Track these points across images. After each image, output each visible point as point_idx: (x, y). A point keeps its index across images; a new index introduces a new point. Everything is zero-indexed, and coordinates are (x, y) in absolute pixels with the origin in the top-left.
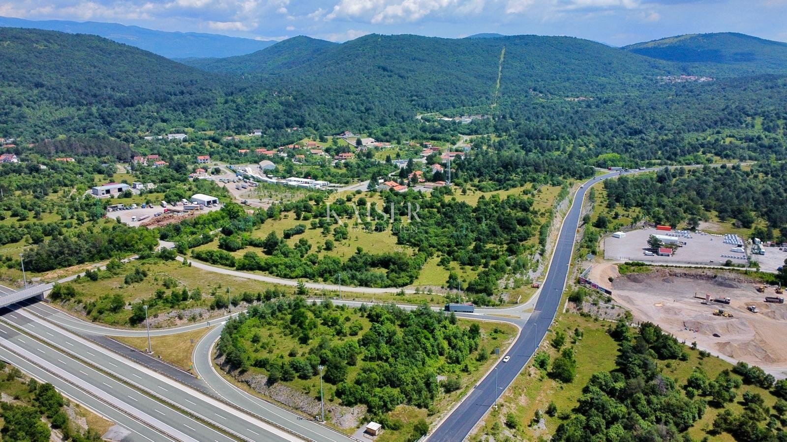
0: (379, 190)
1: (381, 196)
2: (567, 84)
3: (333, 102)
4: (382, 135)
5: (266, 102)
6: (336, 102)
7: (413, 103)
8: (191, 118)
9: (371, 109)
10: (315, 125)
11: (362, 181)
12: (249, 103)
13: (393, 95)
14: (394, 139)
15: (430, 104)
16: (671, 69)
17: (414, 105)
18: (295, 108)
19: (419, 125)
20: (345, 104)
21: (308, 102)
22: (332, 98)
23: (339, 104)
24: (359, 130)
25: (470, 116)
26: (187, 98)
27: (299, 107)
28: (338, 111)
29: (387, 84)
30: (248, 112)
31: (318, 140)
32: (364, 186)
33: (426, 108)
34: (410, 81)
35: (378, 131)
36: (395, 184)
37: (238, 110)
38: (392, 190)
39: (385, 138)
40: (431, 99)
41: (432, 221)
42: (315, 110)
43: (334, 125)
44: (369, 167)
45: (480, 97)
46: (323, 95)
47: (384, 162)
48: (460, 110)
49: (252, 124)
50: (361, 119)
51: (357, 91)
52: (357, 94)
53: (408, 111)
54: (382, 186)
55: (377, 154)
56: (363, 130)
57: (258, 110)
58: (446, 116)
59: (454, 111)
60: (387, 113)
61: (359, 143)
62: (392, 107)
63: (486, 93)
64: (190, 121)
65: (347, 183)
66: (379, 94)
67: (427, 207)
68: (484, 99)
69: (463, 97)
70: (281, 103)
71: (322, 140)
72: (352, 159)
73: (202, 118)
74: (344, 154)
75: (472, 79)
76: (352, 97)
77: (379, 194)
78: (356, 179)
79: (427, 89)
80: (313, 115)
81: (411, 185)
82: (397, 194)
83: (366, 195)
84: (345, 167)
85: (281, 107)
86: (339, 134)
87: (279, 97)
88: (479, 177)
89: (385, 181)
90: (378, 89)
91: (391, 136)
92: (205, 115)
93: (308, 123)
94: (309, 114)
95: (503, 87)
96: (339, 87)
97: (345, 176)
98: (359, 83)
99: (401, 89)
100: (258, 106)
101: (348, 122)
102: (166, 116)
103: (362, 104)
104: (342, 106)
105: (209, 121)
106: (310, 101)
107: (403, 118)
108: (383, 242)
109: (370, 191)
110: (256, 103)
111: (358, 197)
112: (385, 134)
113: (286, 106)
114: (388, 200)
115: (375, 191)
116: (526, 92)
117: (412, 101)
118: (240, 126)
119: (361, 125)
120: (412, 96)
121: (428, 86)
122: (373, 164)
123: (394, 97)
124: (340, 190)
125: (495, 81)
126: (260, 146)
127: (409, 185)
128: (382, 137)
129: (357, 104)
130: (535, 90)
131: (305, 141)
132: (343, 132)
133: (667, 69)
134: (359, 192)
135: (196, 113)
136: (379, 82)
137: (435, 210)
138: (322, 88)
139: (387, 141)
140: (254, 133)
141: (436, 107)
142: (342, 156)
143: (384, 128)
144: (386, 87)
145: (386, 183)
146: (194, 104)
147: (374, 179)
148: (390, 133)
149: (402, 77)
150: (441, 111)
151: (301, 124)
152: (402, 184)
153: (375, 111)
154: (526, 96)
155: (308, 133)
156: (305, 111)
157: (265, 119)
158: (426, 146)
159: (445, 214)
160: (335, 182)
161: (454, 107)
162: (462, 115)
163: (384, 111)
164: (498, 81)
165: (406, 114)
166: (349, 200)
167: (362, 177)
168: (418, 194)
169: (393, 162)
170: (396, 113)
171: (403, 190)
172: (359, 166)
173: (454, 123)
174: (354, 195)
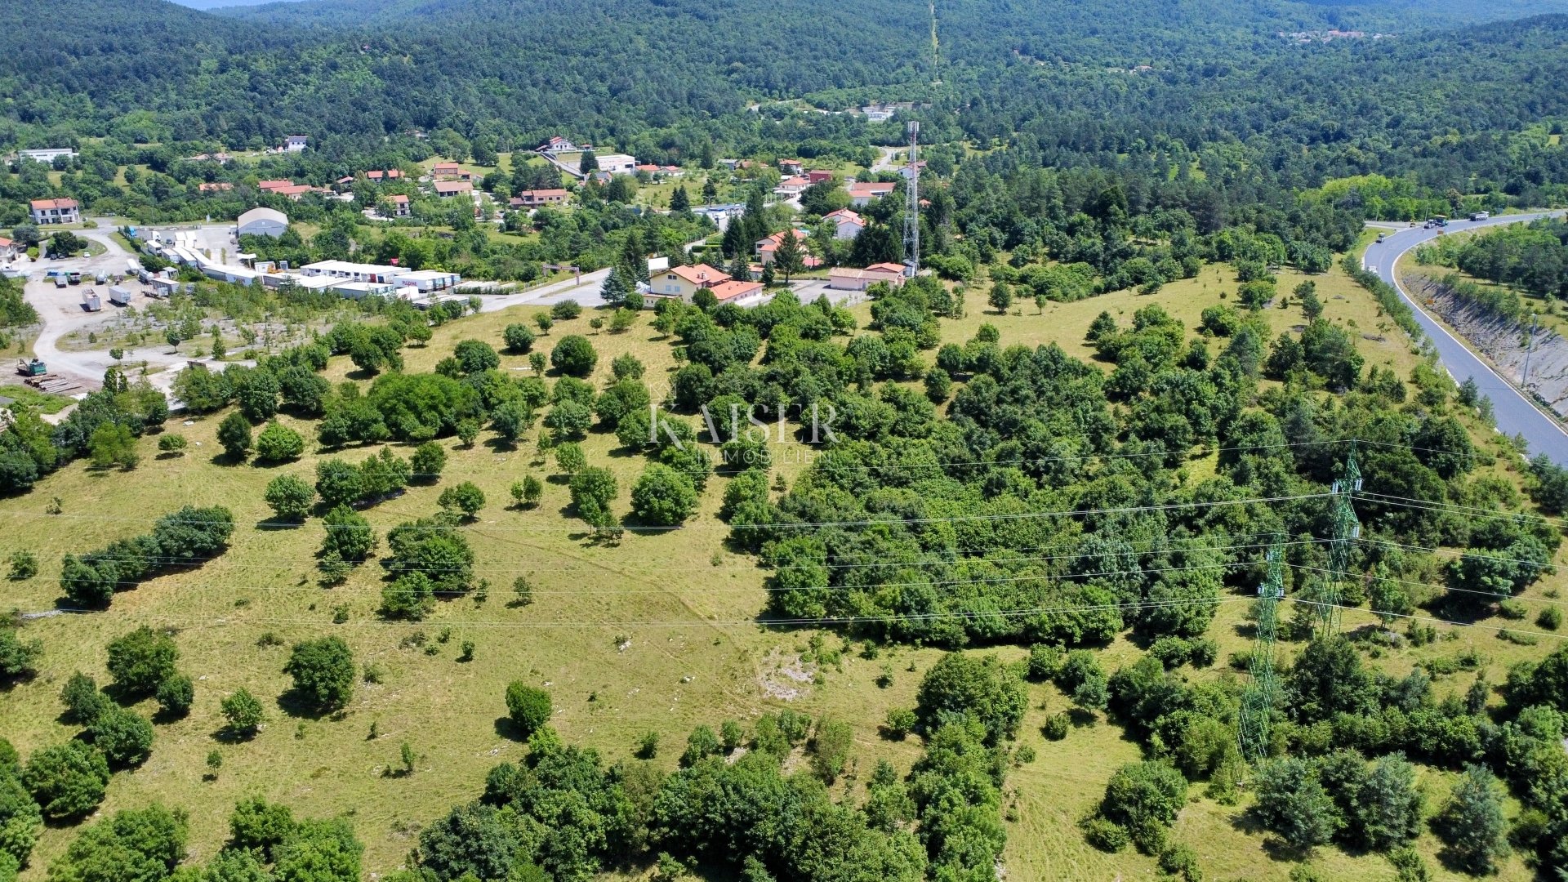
0: (650, 302)
1: (660, 327)
2: (1094, 41)
3: (525, 74)
4: (658, 144)
5: (334, 67)
6: (531, 73)
7: (735, 76)
8: (111, 109)
9: (622, 89)
10: (469, 125)
11: (587, 269)
12: (286, 70)
13: (681, 57)
14: (692, 157)
15: (778, 77)
16: (1304, 18)
17: (738, 82)
18: (418, 84)
19: (757, 125)
20: (556, 77)
21: (455, 71)
22: (521, 62)
23: (540, 76)
24: (593, 137)
25: (883, 106)
26: (115, 61)
27: (429, 81)
28: (535, 94)
29: (664, 33)
30: (283, 94)
31: (470, 160)
32: (588, 289)
33: (768, 87)
34: (721, 25)
35: (647, 137)
36: (712, 275)
37: (254, 89)
38: (703, 299)
39: (664, 154)
40: (779, 68)
41: (921, 454)
42: (474, 91)
43: (523, 124)
44: (615, 226)
45: (899, 66)
46: (498, 55)
47: (667, 212)
48: (858, 92)
49: (281, 124)
50: (599, 111)
51: (586, 45)
52: (586, 54)
53: (722, 92)
54: (661, 285)
55: (641, 192)
56: (603, 137)
57: (312, 88)
58: (819, 105)
59: (842, 94)
60: (668, 97)
61: (588, 164)
62: (683, 83)
63: (912, 55)
64: (111, 116)
65: (528, 277)
66: (646, 54)
67: (880, 377)
68: (909, 68)
69: (859, 65)
70: (379, 72)
71: (481, 158)
72: (563, 205)
73: (148, 109)
74: (537, 194)
75: (872, 25)
76: (574, 61)
77: (651, 316)
78: (566, 265)
79: (769, 43)
80: (466, 101)
81: (777, 276)
82: (727, 317)
83: (596, 324)
84: (538, 227)
85: (377, 81)
86: (533, 148)
87: (373, 55)
88: (1008, 246)
89: (674, 263)
90: (641, 43)
91: (681, 149)
92: (157, 101)
93: (448, 119)
94: (455, 100)
95: (949, 44)
96: (539, 35)
97: (532, 254)
98: (593, 27)
99: (702, 44)
100: (311, 78)
101: (561, 117)
102: (39, 104)
103: (602, 78)
104: (548, 82)
105: (166, 116)
106: (460, 66)
107: (710, 108)
108: (678, 607)
109: (615, 306)
110: (306, 71)
111: (562, 330)
112: (667, 145)
113: (391, 78)
114: (690, 342)
115: (633, 305)
116: (1007, 55)
117: (730, 72)
118: (245, 127)
119: (597, 125)
120: (729, 61)
121: (771, 37)
122: (630, 219)
123: (683, 62)
124: (490, 304)
125: (928, 31)
126: (287, 175)
127: (767, 281)
128: (658, 152)
129: (587, 80)
130: (1024, 51)
131: (434, 162)
132: (546, 142)
133: (1294, 16)
134: (567, 312)
135: (130, 96)
136: (645, 27)
137: (918, 388)
138: (496, 38)
139: (671, 163)
140: (285, 146)
141: (793, 84)
142: (530, 198)
143: (663, 132)
144: (662, 39)
145: (679, 270)
146: (130, 75)
147: (633, 259)
148: (678, 139)
149: (702, 18)
150: (808, 96)
151: (430, 124)
152: (739, 275)
153: (636, 89)
154: (1008, 65)
155: (444, 144)
156: (444, 95)
157: (326, 108)
158: (787, 170)
159: (972, 409)
160: (486, 276)
161: (840, 87)
162: (863, 104)
163: (660, 94)
164: (933, 33)
165: (718, 100)
166: (518, 346)
167: (587, 256)
168: (818, 314)
169: (698, 211)
170: (691, 97)
171: (751, 298)
172: (583, 224)
173: (848, 119)
174: (545, 326)
